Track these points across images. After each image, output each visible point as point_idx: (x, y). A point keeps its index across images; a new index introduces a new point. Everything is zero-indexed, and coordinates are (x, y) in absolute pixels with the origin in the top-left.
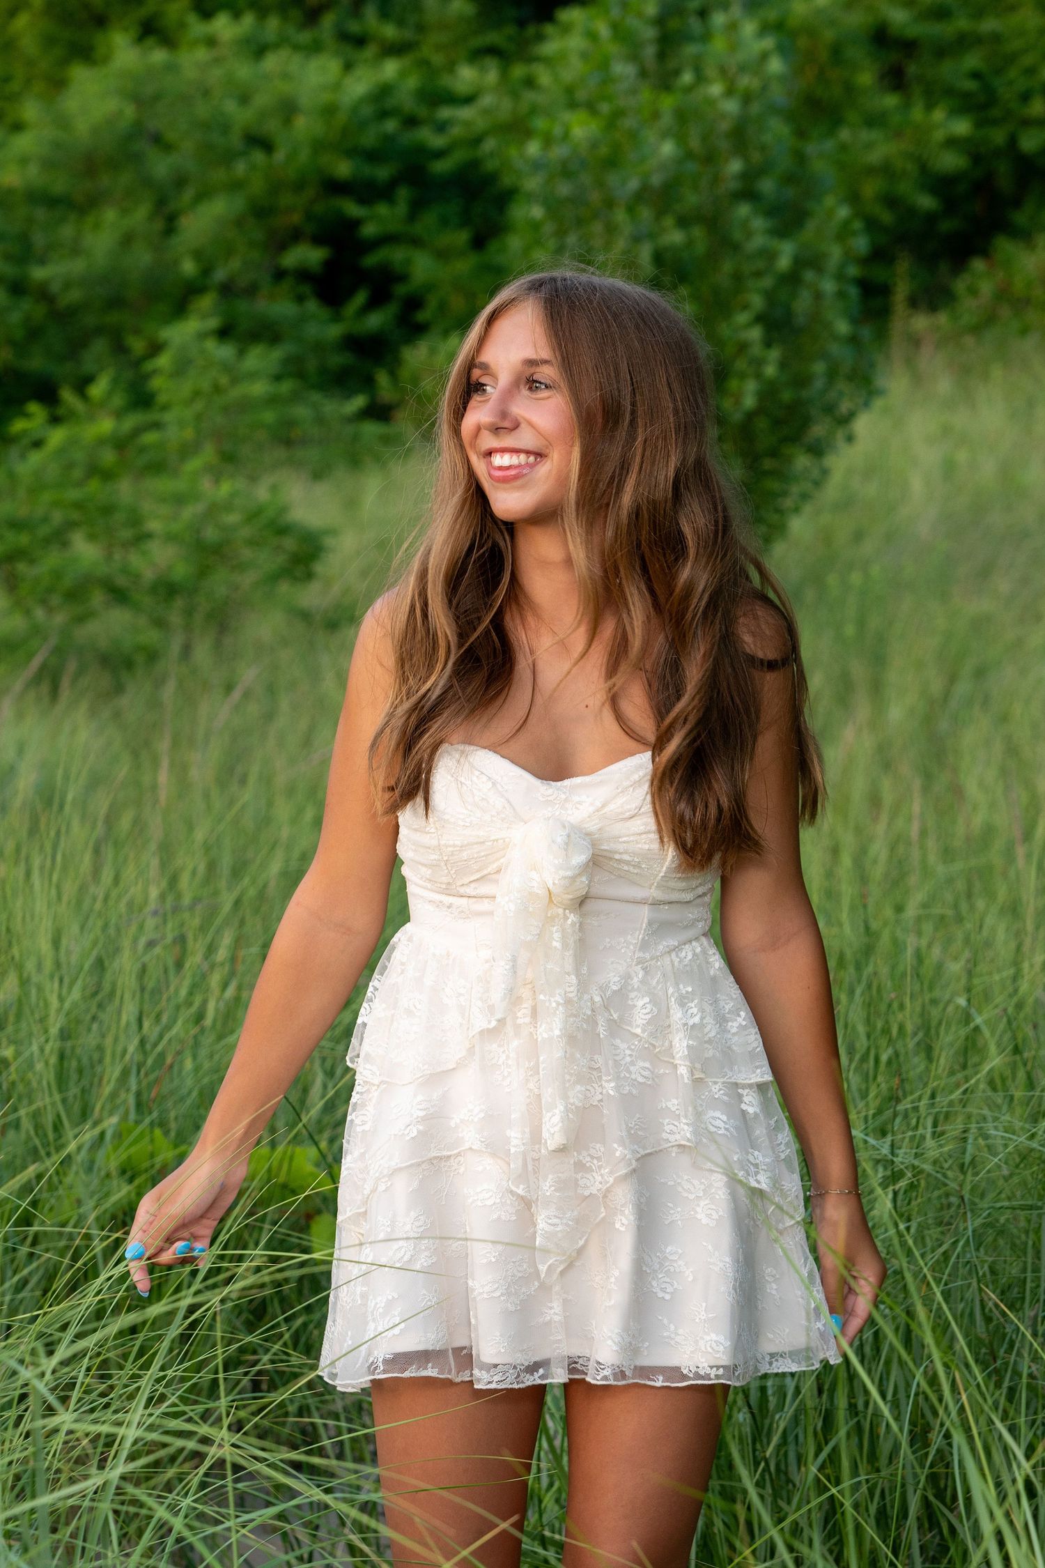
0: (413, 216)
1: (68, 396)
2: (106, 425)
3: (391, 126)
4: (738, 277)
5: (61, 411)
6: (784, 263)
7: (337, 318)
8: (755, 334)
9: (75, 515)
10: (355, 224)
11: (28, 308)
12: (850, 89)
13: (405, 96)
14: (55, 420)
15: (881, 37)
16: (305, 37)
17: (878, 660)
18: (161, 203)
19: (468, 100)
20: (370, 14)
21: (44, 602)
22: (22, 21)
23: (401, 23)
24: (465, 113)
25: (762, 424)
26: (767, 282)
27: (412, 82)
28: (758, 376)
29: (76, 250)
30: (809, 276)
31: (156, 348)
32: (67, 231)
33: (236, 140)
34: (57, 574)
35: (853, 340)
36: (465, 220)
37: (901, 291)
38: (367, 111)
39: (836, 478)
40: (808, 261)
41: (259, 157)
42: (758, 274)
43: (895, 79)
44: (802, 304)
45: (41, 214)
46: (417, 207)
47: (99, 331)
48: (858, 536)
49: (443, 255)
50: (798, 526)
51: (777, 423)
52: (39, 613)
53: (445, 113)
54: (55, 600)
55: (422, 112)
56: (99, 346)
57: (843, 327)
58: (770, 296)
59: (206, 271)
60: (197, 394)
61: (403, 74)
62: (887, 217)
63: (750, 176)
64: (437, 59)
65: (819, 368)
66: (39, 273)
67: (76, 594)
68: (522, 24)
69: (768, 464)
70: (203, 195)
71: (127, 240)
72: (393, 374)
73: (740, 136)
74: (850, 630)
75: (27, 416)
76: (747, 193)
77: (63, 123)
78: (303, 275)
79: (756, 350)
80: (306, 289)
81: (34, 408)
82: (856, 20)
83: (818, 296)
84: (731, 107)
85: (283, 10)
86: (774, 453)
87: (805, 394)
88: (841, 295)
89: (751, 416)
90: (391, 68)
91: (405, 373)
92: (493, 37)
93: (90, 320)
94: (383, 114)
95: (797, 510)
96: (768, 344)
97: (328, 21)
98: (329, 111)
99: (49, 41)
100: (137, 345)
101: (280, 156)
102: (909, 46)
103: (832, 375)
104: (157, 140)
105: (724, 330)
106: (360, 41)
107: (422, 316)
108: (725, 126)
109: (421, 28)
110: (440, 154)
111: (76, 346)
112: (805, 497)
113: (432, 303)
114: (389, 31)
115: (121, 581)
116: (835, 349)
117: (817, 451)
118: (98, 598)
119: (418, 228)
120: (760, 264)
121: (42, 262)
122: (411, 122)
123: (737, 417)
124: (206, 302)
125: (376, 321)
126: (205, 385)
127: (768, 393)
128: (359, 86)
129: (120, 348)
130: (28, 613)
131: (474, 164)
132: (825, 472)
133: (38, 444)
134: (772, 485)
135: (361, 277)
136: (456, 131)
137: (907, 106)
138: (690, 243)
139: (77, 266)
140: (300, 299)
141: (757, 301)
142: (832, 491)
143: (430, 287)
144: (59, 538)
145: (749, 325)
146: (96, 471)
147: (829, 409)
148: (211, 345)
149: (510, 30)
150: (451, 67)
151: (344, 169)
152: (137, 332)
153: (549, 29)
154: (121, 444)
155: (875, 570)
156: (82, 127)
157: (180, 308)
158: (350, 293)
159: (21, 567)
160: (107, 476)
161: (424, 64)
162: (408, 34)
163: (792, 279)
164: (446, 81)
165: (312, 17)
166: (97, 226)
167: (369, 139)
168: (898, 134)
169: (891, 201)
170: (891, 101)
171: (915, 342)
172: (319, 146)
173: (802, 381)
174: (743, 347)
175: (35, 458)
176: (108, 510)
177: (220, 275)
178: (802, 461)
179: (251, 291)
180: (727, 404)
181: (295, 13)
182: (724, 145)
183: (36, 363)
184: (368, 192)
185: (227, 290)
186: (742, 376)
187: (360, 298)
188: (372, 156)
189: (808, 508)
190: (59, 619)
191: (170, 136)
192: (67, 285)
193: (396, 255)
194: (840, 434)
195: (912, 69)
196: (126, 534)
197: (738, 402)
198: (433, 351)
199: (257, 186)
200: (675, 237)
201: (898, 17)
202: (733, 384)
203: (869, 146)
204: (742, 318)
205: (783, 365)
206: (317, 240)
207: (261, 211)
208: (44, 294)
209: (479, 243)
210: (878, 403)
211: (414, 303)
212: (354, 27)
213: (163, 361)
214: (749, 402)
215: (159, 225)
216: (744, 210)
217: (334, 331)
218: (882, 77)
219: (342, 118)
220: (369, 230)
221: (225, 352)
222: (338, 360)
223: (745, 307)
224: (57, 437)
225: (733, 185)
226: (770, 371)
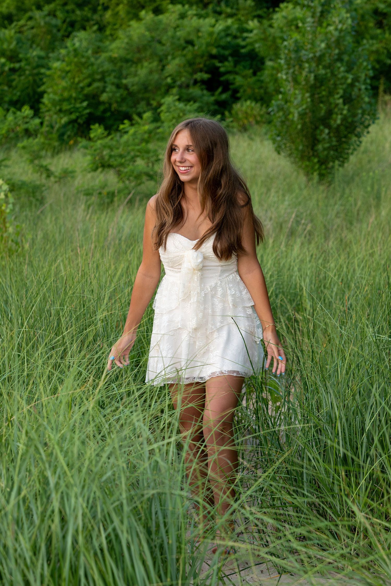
0: (235, 66)
1: (136, 117)
2: (147, 127)
3: (229, 39)
4: (335, 84)
5: (134, 122)
6: (349, 81)
7: (213, 95)
8: (341, 101)
9: (138, 154)
10: (218, 68)
11: (122, 92)
12: (366, 27)
13: (234, 30)
14: (132, 125)
15: (376, 12)
16: (203, 12)
17: (378, 198)
18: (161, 61)
19: (251, 31)
20: (223, 4)
21: (128, 179)
22: (121, 7)
23: (232, 8)
24: (251, 35)
25: (342, 128)
26: (344, 86)
27: (236, 26)
28: (341, 114)
29: (136, 75)
30: (357, 84)
31: (160, 105)
32: (133, 69)
33: (182, 42)
34: (132, 172)
35: (369, 103)
36: (251, 67)
37: (381, 88)
38: (223, 34)
39: (363, 144)
40: (356, 79)
41: (190, 47)
42: (342, 84)
43: (380, 25)
44: (355, 92)
45: (124, 65)
46: (236, 63)
47: (143, 99)
48: (369, 162)
49: (244, 77)
50: (352, 159)
51: (347, 128)
52: (127, 182)
53: (245, 35)
54: (131, 178)
55: (238, 34)
56: (143, 104)
57: (367, 99)
58: (345, 91)
59: (174, 81)
60: (174, 118)
61: (233, 23)
62: (377, 66)
63: (340, 54)
64: (243, 18)
65: (360, 111)
66: (124, 81)
67: (138, 177)
68: (268, 8)
69: (344, 139)
70: (174, 58)
71: (151, 72)
72: (230, 112)
73: (338, 42)
74: (369, 189)
75: (123, 124)
76: (340, 59)
77: (130, 37)
78: (203, 82)
79: (341, 106)
80: (204, 87)
81: (126, 121)
82: (369, 7)
83: (360, 90)
84: (336, 34)
85: (197, 3)
86: (345, 137)
87: (356, 119)
88: (366, 89)
89: (339, 126)
90: (230, 21)
91: (233, 112)
92: (259, 12)
93: (140, 96)
94: (228, 35)
95: (352, 154)
96: (344, 104)
97: (210, 7)
98: (211, 34)
99: (128, 13)
100: (154, 103)
101: (196, 48)
102: (384, 15)
103: (363, 114)
104: (160, 42)
105: (331, 100)
106: (220, 13)
107: (238, 95)
108: (333, 39)
109: (238, 9)
110: (244, 47)
111: (136, 103)
112: (355, 149)
113: (241, 90)
114: (229, 10)
115: (151, 173)
116: (364, 106)
117: (359, 136)
118: (144, 178)
119: (237, 69)
120: (343, 81)
121: (126, 78)
122: (235, 37)
123: (335, 126)
124: (175, 91)
125: (224, 96)
126: (176, 115)
127: (344, 119)
128: (220, 26)
129: (149, 104)
130: (123, 182)
131: (253, 50)
132: (361, 142)
133: (126, 132)
134: (345, 146)
135: (220, 83)
136: (248, 40)
137: (384, 32)
138: (326, 74)
139: (136, 79)
140: (202, 90)
141: (341, 92)
142: (362, 148)
143: (241, 86)
144: (133, 159)
145: (339, 99)
146: (143, 140)
147: (362, 123)
148: (177, 103)
149: (265, 10)
150: (246, 22)
151: (214, 51)
152: (154, 99)
153: (277, 9)
154: (150, 132)
155: (377, 172)
156: (135, 38)
157: (167, 92)
158: (217, 88)
159: (122, 169)
160: (147, 142)
161: (239, 20)
162: (234, 11)
163: (352, 85)
164: (245, 25)
165: (206, 6)
166: (142, 67)
167: (223, 43)
168: (381, 42)
169: (378, 61)
170: (379, 31)
171: (386, 103)
172: (208, 45)
173: (354, 115)
174: (337, 105)
175: (125, 137)
176: (148, 152)
177: (179, 83)
178: (354, 138)
179: (188, 86)
180: (332, 122)
181: (201, 5)
182: (333, 45)
183: (124, 108)
184: (222, 59)
185: (180, 87)
186: (337, 114)
187: (220, 90)
188: (224, 48)
189: (355, 153)
190: (133, 184)
191: (164, 42)
192: (133, 85)
193: (230, 77)
194: (366, 130)
195: (385, 22)
196: (153, 159)
197: (335, 121)
198: (242, 106)
199: (189, 56)
200: (322, 72)
201: (382, 6)
202: (334, 116)
203: (373, 45)
204: (337, 96)
205: (349, 110)
206: (207, 72)
207: (191, 64)
208: (126, 88)
209: (255, 74)
210: (377, 121)
211: (236, 91)
212: (218, 9)
213: (163, 108)
214: (339, 122)
215: (160, 67)
216: (339, 64)
217: (212, 99)
218: (376, 24)
219: (215, 36)
220: (222, 70)
221: (181, 105)
222: (213, 108)
223: (338, 93)
224: (132, 131)
225: (336, 57)
226: (345, 112)
